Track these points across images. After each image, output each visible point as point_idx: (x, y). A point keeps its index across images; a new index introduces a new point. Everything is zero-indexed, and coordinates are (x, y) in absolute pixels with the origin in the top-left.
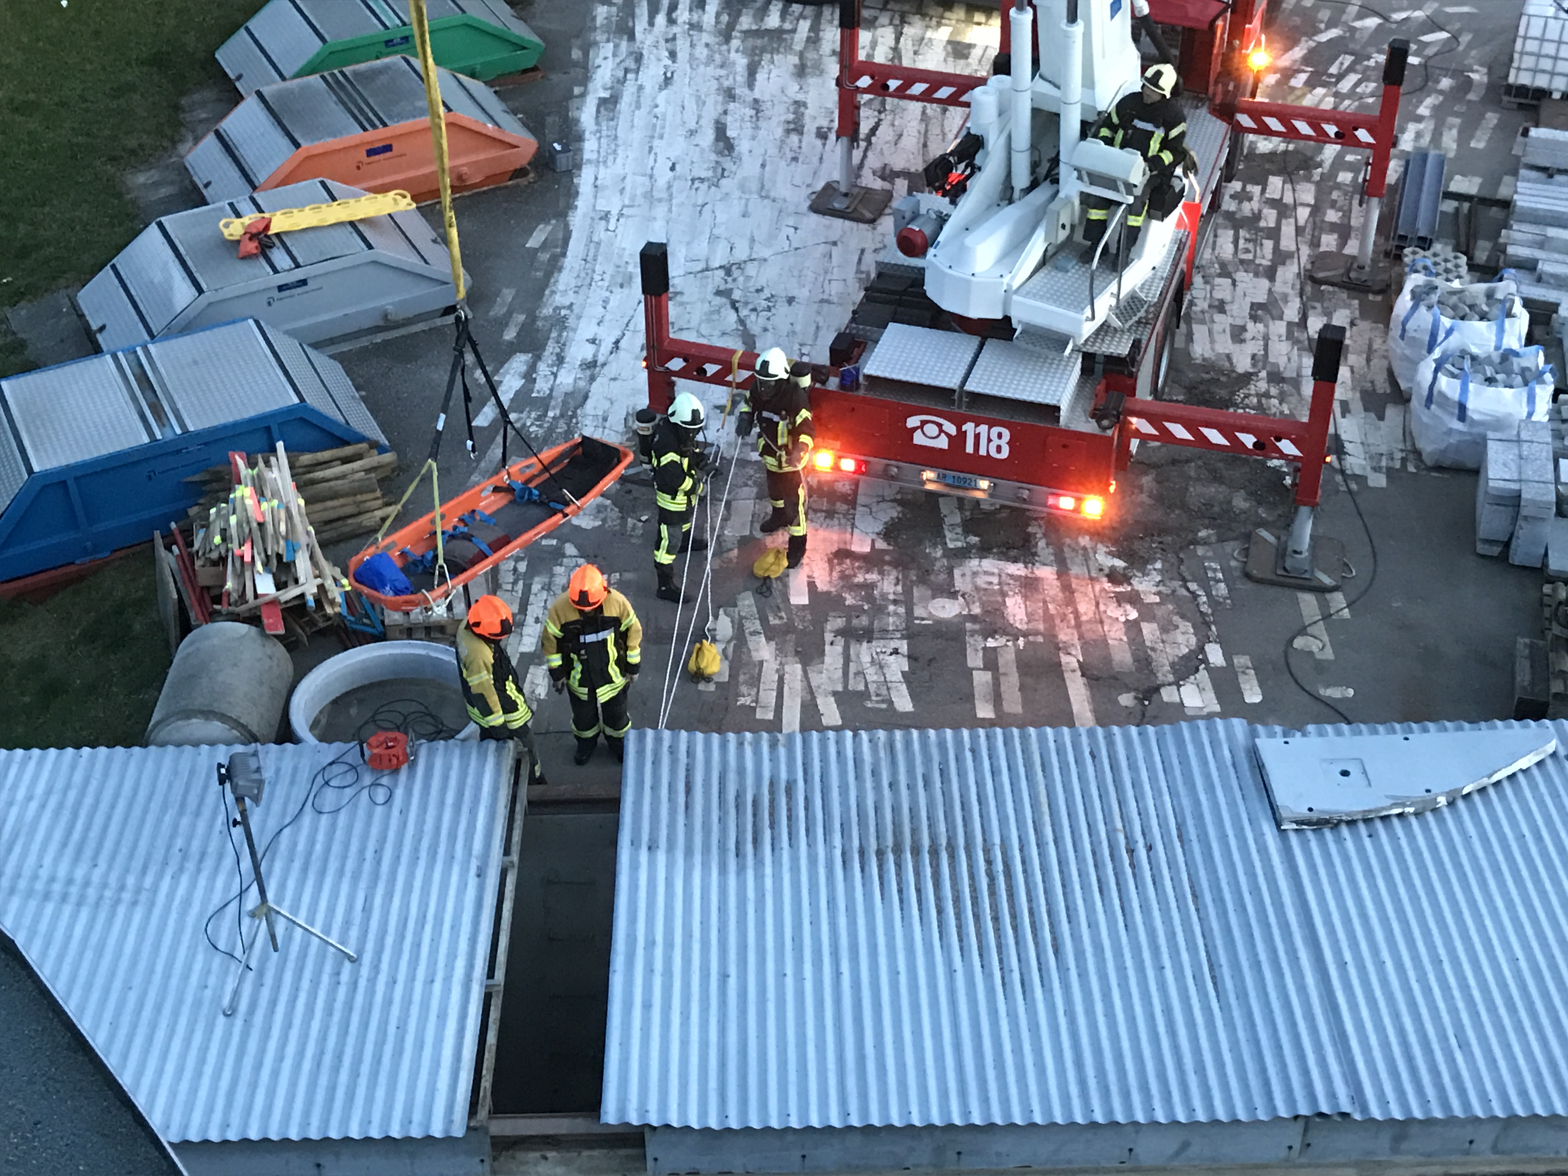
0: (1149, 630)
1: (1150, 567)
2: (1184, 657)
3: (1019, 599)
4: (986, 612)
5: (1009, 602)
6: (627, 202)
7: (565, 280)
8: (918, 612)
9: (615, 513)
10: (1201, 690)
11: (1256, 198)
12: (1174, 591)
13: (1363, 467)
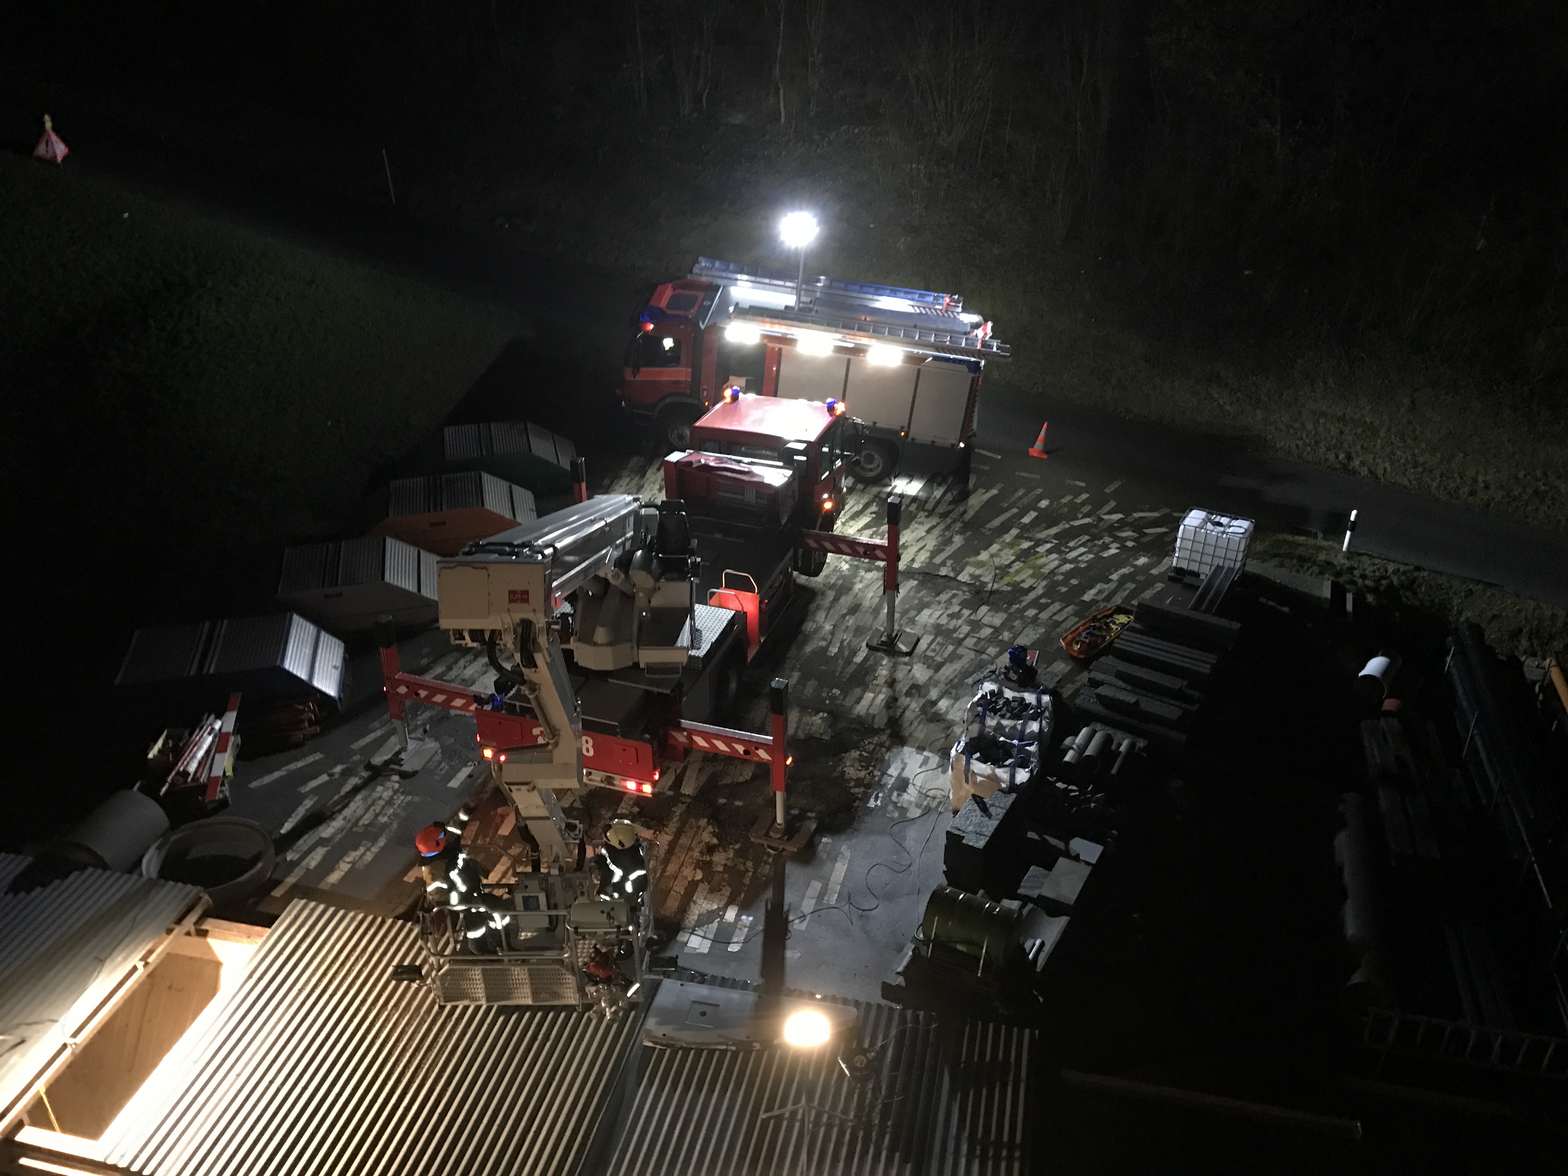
0: (702, 889)
10: (706, 935)
11: (963, 618)
12: (735, 865)
13: (910, 802)
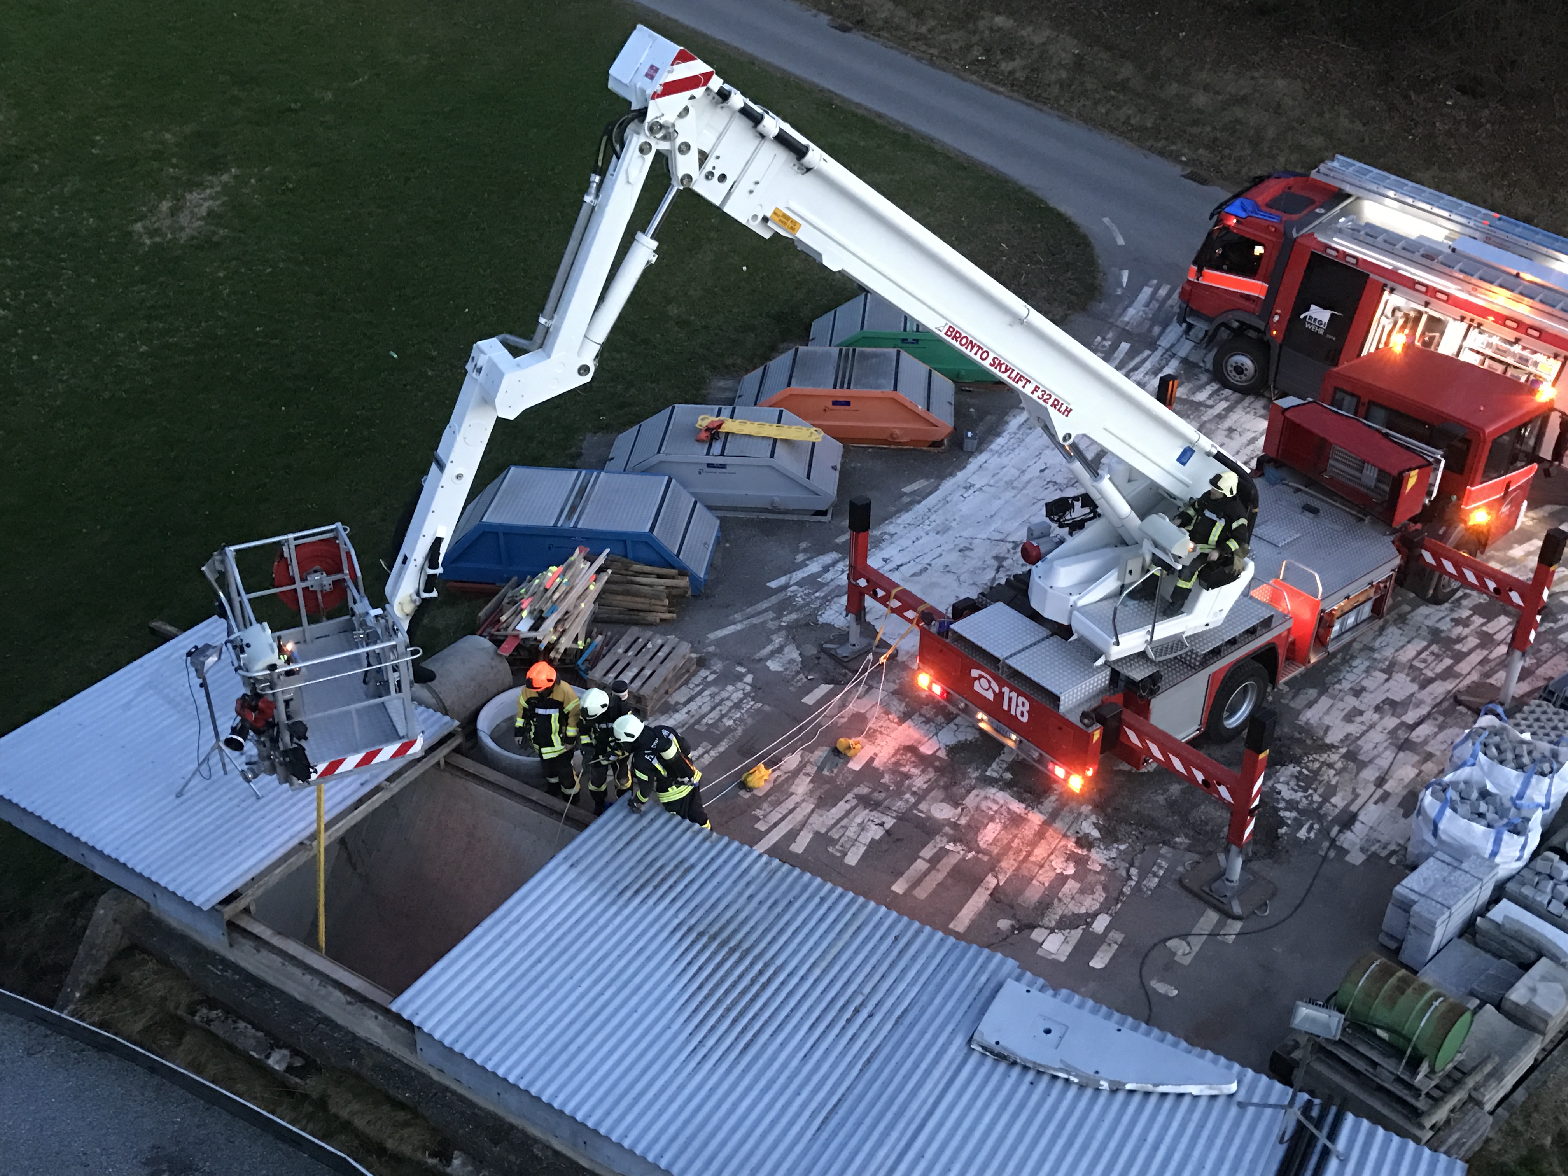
0: (1071, 886)
1: (1116, 845)
2: (1078, 915)
3: (999, 827)
4: (968, 825)
5: (991, 826)
6: (992, 482)
7: (906, 517)
8: (923, 806)
9: (795, 668)
10: (1066, 941)
11: (1473, 627)
12: (1116, 869)
13: (1354, 844)
